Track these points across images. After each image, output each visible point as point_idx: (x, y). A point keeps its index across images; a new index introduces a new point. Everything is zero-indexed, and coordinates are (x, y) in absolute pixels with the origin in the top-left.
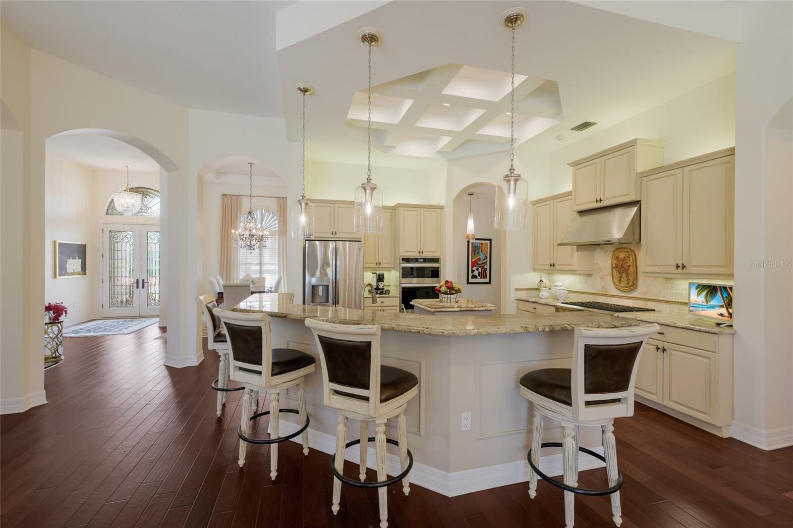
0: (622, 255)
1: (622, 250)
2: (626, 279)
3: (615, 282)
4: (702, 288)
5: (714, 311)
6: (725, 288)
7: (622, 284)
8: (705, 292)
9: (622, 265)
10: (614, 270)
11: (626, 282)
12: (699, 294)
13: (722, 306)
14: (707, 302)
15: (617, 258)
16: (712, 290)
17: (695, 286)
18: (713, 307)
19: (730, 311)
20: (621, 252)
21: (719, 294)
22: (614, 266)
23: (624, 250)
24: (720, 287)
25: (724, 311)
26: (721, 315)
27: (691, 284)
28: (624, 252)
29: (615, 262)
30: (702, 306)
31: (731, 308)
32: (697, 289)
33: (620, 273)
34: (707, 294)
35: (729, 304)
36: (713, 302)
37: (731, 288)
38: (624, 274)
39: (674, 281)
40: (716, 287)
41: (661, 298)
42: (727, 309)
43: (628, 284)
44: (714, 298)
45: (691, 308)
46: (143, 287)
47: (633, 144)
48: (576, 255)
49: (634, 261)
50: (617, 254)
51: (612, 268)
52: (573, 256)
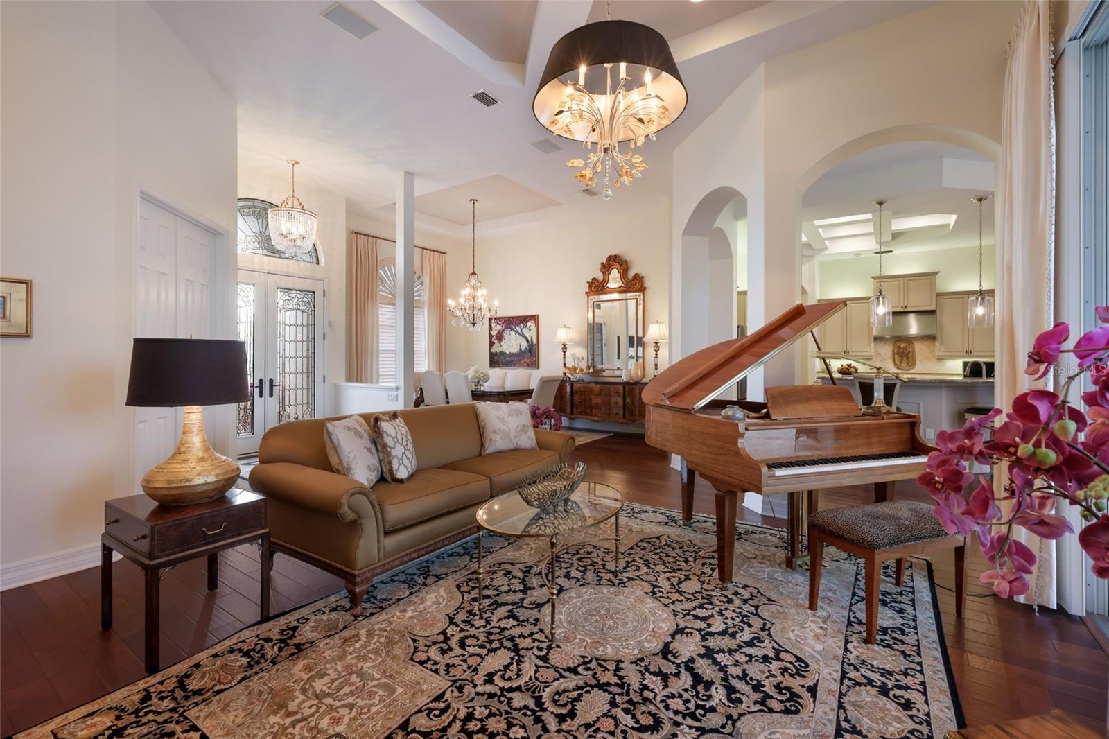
0: (903, 345)
2: (906, 361)
3: (897, 362)
7: (903, 365)
9: (903, 352)
10: (896, 356)
11: (906, 363)
15: (899, 347)
20: (902, 342)
22: (896, 352)
28: (905, 342)
29: (896, 349)
33: (902, 357)
38: (905, 358)
39: (944, 361)
41: (934, 372)
43: (908, 364)
46: (271, 395)
47: (936, 274)
48: (873, 344)
49: (913, 349)
50: (898, 344)
51: (894, 354)
52: (869, 344)
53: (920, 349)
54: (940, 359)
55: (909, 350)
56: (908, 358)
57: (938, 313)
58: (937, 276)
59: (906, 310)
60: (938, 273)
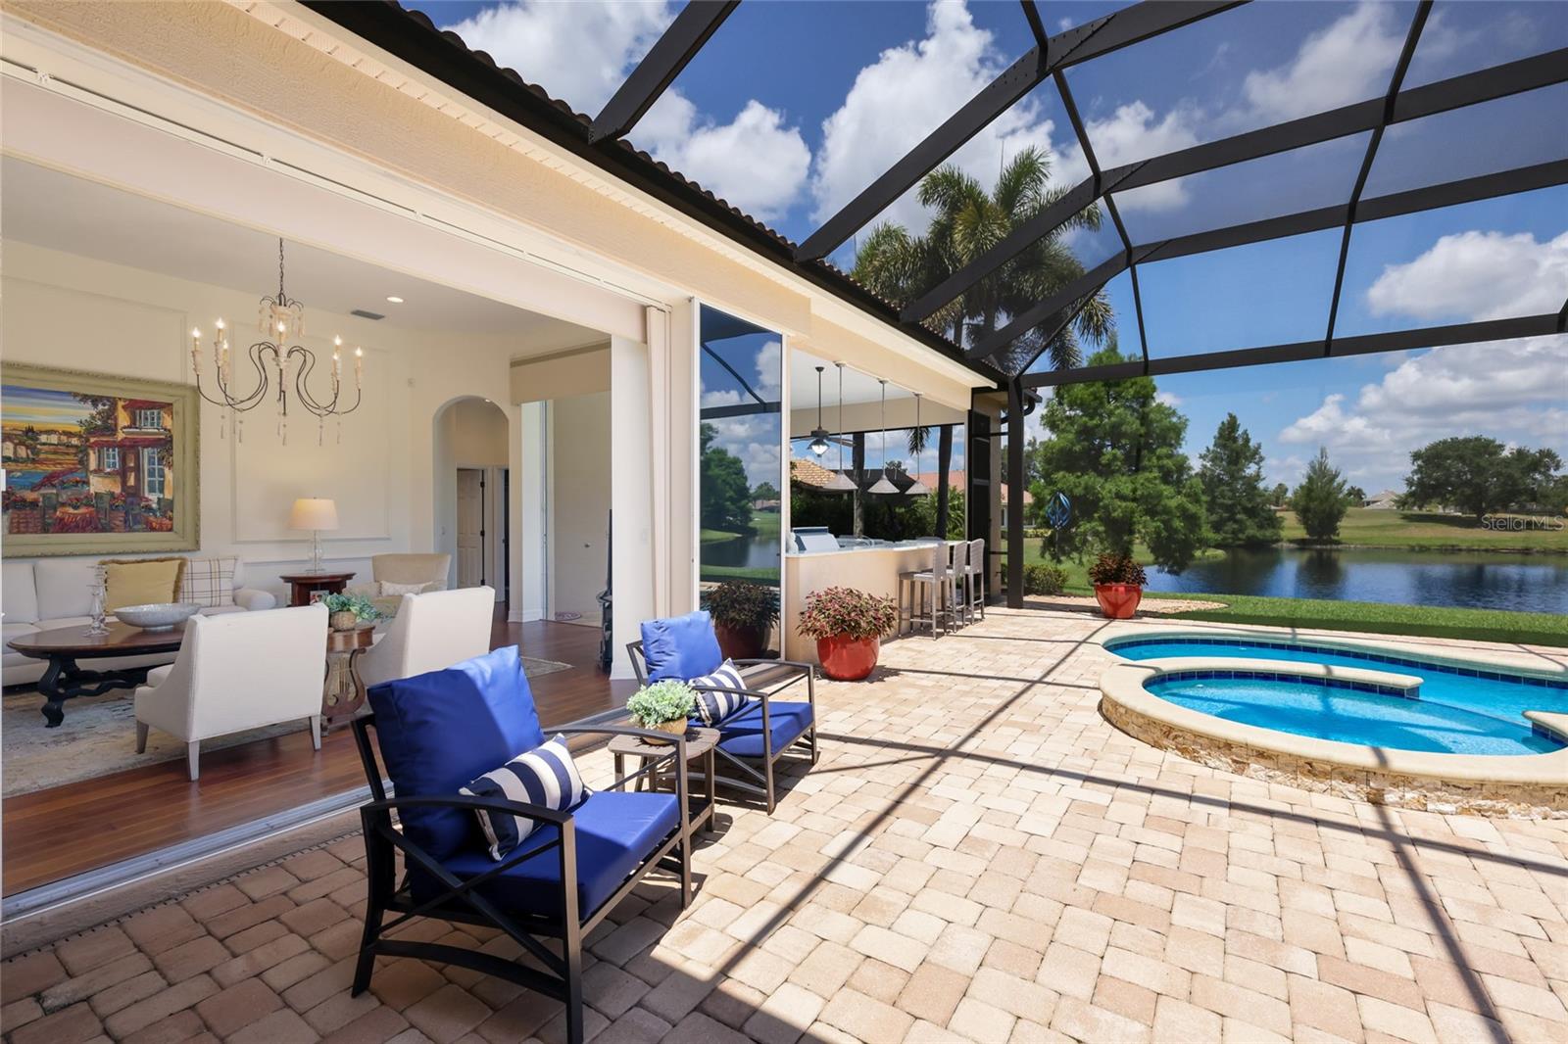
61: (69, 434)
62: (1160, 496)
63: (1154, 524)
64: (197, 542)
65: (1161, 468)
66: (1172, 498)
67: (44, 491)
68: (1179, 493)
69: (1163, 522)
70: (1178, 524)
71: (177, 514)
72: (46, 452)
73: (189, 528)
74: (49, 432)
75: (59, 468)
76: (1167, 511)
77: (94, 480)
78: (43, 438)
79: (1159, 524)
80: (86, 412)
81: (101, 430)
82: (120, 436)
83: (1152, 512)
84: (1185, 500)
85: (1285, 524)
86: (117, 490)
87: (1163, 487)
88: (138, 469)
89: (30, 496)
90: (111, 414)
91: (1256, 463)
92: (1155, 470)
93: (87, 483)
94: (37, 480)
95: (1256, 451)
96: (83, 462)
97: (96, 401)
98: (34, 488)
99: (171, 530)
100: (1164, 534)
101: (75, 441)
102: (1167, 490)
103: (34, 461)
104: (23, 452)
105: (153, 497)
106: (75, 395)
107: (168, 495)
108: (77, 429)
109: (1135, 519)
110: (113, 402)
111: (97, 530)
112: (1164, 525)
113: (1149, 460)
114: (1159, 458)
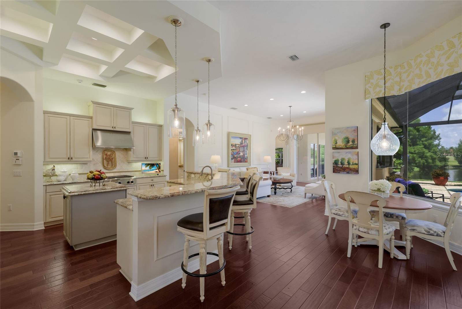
0: (109, 153)
1: (109, 151)
2: (111, 164)
3: (105, 165)
4: (147, 165)
5: (154, 171)
6: (158, 164)
7: (109, 167)
8: (149, 166)
9: (109, 158)
10: (104, 160)
11: (111, 165)
12: (146, 167)
13: (157, 169)
14: (150, 169)
15: (106, 155)
16: (152, 165)
17: (144, 165)
18: (153, 170)
19: (160, 170)
20: (108, 152)
21: (155, 166)
22: (104, 158)
23: (110, 151)
24: (156, 164)
25: (157, 170)
26: (156, 172)
27: (142, 164)
28: (110, 152)
29: (105, 156)
30: (148, 170)
31: (160, 169)
32: (145, 165)
33: (108, 162)
34: (150, 166)
35: (159, 168)
36: (153, 169)
37: (160, 164)
38: (110, 162)
39: (131, 163)
40: (154, 164)
42: (158, 170)
43: (112, 166)
44: (153, 167)
45: (143, 172)
47: (131, 109)
48: (91, 152)
49: (115, 156)
50: (106, 152)
51: (103, 159)
52: (89, 153)
53: (119, 156)
54: (129, 162)
55: (112, 157)
56: (112, 162)
57: (132, 134)
58: (132, 110)
59: (115, 130)
60: (134, 108)
61: (239, 145)
62: (423, 153)
63: (422, 161)
64: (250, 165)
65: (423, 144)
66: (427, 153)
67: (237, 155)
68: (429, 152)
69: (425, 160)
70: (430, 161)
71: (248, 159)
72: (237, 148)
73: (249, 162)
74: (237, 144)
75: (238, 151)
76: (426, 157)
77: (241, 153)
78: (237, 146)
79: (424, 161)
80: (240, 140)
81: (242, 143)
82: (243, 145)
83: (422, 157)
84: (432, 154)
85: (449, 160)
86: (243, 155)
87: (425, 150)
88: (244, 151)
89: (236, 156)
90: (242, 140)
91: (438, 140)
92: (422, 145)
93: (240, 153)
94: (236, 153)
95: (438, 136)
96: (240, 150)
97: (241, 138)
98: (236, 154)
99: (247, 162)
100: (426, 164)
101: (239, 146)
102: (426, 151)
103: (236, 150)
104: (235, 148)
105: (246, 156)
106: (239, 137)
107: (247, 156)
108: (239, 144)
109: (416, 160)
110: (243, 138)
111: (240, 162)
112: (426, 161)
113: (419, 142)
114: (422, 141)
